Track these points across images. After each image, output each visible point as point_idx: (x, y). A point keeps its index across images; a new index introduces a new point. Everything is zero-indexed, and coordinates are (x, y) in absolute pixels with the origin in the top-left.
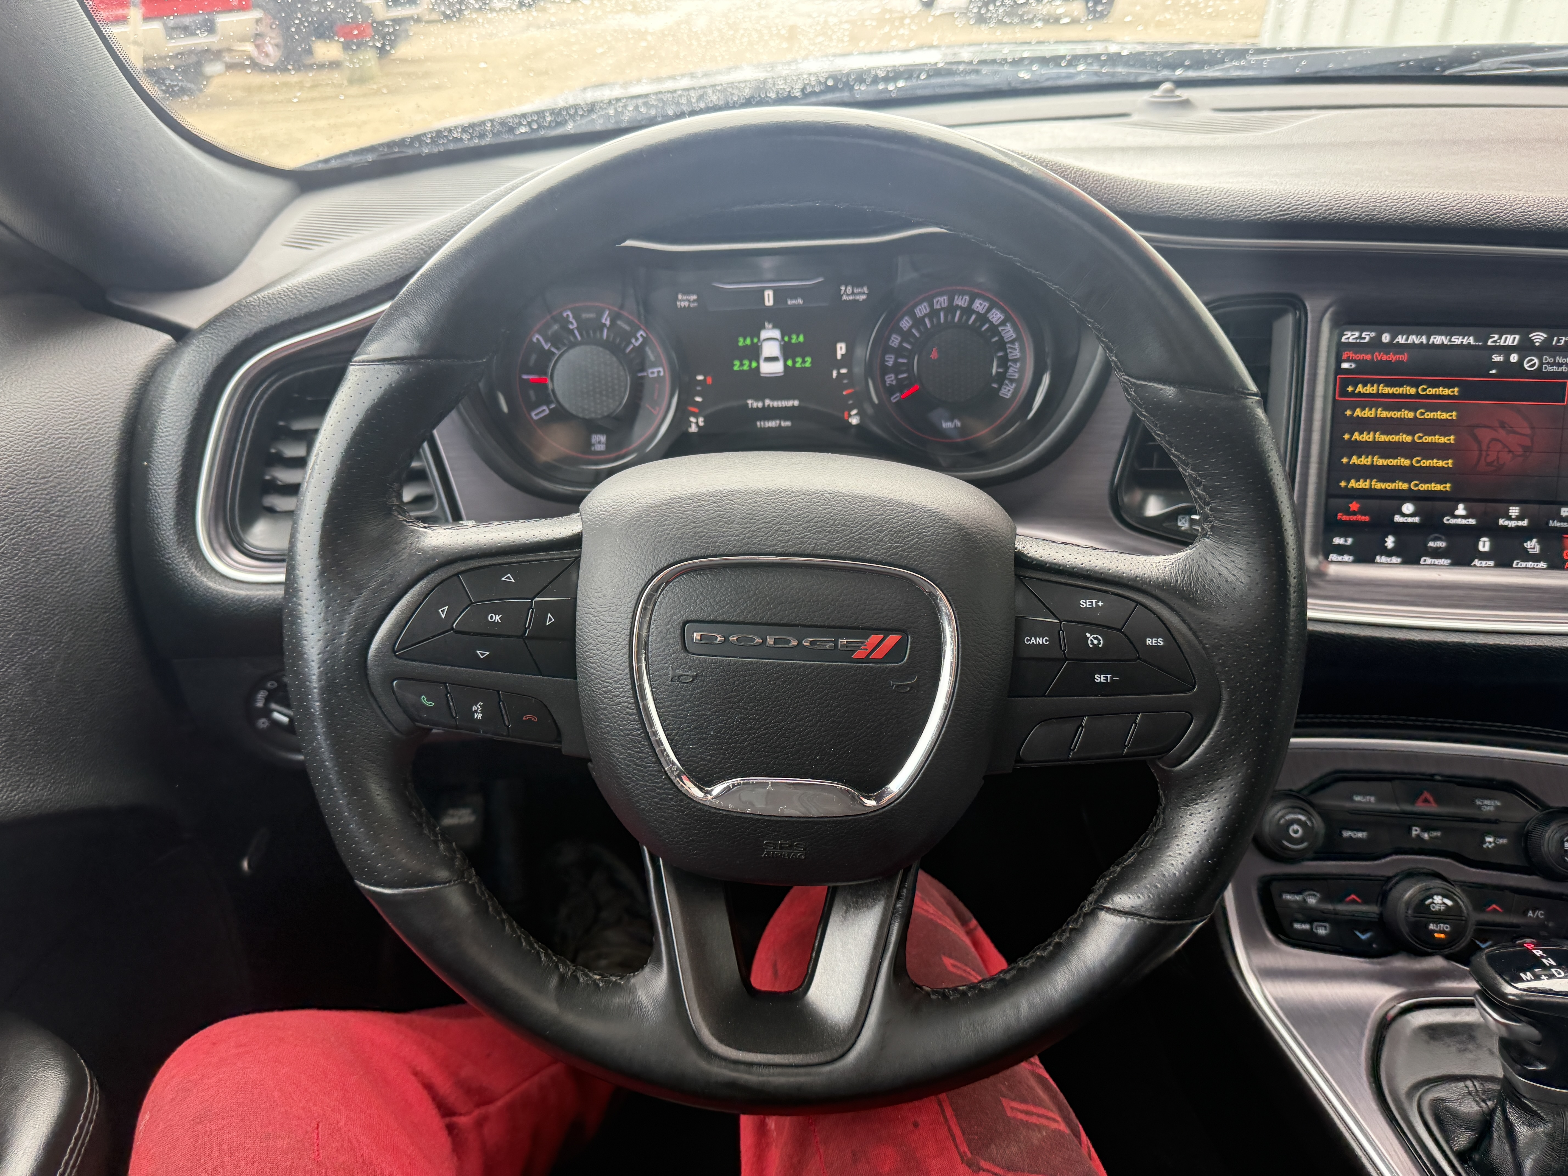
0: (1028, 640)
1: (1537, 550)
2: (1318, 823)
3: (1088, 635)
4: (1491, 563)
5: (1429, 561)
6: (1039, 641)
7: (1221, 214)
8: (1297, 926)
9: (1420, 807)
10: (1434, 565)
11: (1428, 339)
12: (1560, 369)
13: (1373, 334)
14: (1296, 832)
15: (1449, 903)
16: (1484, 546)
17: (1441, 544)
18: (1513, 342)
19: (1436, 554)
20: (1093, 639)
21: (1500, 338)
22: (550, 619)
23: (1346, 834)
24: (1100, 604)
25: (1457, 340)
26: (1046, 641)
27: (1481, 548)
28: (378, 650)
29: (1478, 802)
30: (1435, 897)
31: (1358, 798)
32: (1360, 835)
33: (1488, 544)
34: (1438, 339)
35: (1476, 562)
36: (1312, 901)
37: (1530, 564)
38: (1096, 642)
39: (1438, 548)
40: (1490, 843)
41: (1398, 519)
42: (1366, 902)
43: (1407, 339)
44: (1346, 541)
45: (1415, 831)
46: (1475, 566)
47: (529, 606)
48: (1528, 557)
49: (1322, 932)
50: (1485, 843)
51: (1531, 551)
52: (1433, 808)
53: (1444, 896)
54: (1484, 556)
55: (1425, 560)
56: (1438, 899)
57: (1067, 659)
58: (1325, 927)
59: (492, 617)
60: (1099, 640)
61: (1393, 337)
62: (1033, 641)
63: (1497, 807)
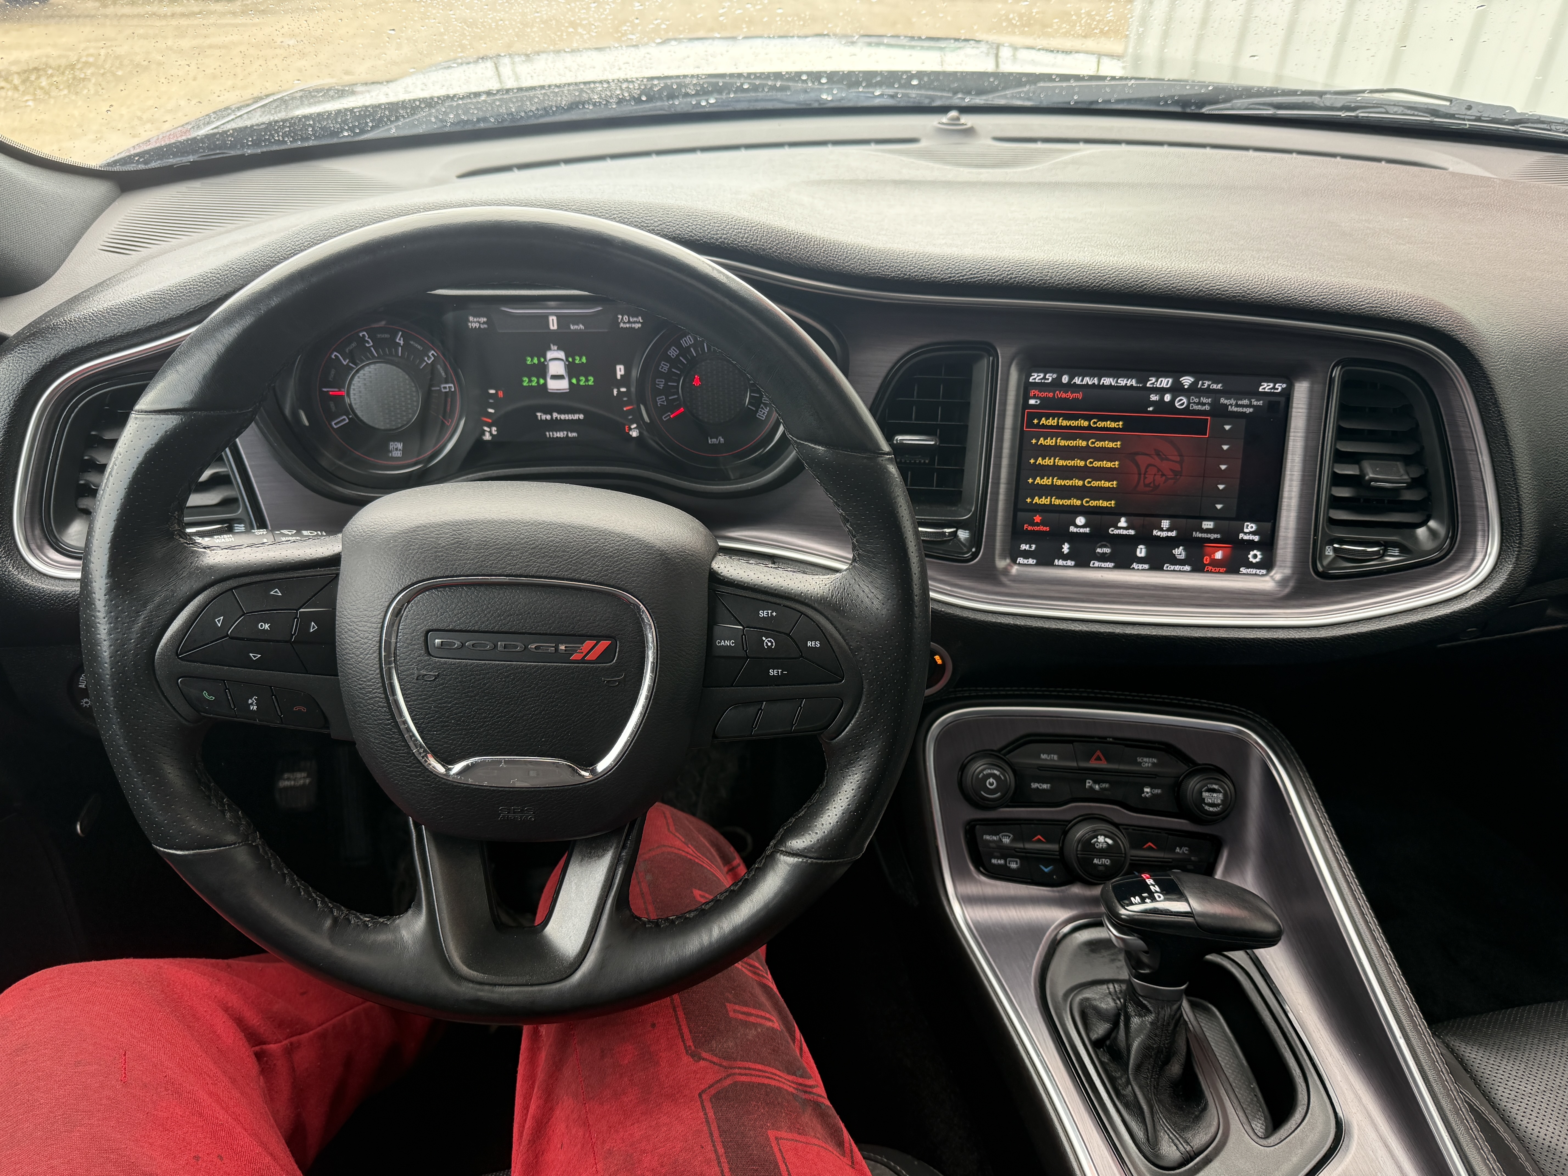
0: (719, 643)
1: (1183, 557)
2: (1010, 777)
3: (764, 638)
4: (1146, 566)
5: (1097, 564)
6: (727, 643)
7: (922, 275)
8: (994, 861)
9: (1093, 764)
10: (1101, 567)
11: (1099, 381)
12: (1204, 408)
13: (1055, 376)
14: (991, 784)
15: (1110, 842)
16: (1141, 553)
17: (1107, 550)
18: (1167, 384)
19: (1103, 558)
20: (768, 642)
21: (1157, 381)
22: (313, 627)
23: (1034, 785)
24: (774, 614)
25: (1122, 382)
26: (733, 643)
27: (1139, 554)
28: (161, 654)
29: (1139, 760)
30: (1099, 837)
31: (1043, 756)
32: (1045, 786)
33: (1144, 551)
34: (1107, 381)
35: (1135, 565)
36: (1006, 841)
37: (1177, 568)
38: (769, 644)
39: (1104, 554)
40: (1147, 793)
41: (1072, 529)
42: (1049, 841)
43: (1082, 381)
44: (1030, 547)
45: (1089, 783)
46: (1134, 568)
47: (294, 616)
48: (1175, 561)
49: (1014, 866)
50: (1143, 793)
51: (1179, 557)
52: (1103, 765)
53: (1106, 836)
54: (1141, 561)
55: (1094, 564)
56: (1101, 839)
57: (748, 657)
58: (1017, 862)
59: (262, 626)
60: (772, 643)
61: (1071, 379)
62: (723, 643)
63: (1153, 764)
